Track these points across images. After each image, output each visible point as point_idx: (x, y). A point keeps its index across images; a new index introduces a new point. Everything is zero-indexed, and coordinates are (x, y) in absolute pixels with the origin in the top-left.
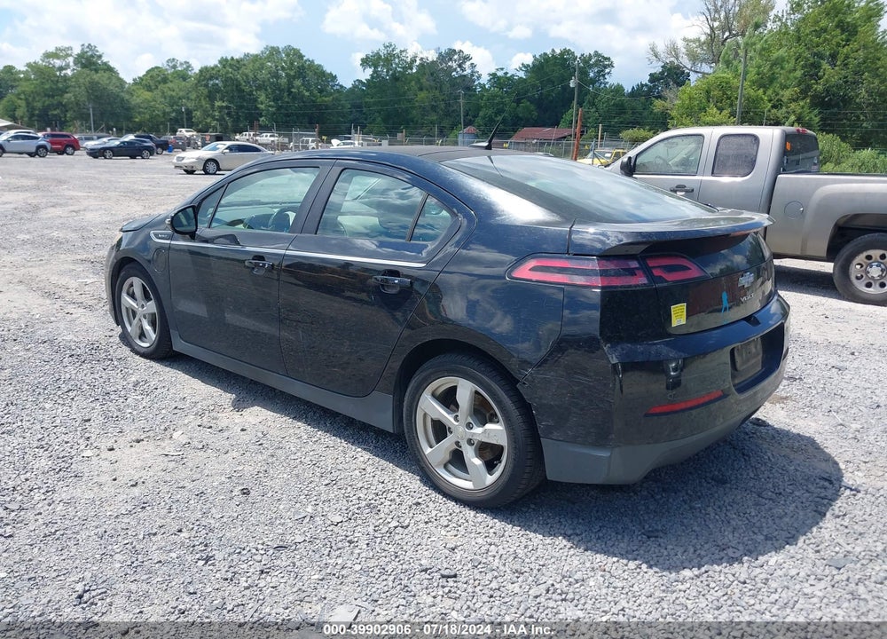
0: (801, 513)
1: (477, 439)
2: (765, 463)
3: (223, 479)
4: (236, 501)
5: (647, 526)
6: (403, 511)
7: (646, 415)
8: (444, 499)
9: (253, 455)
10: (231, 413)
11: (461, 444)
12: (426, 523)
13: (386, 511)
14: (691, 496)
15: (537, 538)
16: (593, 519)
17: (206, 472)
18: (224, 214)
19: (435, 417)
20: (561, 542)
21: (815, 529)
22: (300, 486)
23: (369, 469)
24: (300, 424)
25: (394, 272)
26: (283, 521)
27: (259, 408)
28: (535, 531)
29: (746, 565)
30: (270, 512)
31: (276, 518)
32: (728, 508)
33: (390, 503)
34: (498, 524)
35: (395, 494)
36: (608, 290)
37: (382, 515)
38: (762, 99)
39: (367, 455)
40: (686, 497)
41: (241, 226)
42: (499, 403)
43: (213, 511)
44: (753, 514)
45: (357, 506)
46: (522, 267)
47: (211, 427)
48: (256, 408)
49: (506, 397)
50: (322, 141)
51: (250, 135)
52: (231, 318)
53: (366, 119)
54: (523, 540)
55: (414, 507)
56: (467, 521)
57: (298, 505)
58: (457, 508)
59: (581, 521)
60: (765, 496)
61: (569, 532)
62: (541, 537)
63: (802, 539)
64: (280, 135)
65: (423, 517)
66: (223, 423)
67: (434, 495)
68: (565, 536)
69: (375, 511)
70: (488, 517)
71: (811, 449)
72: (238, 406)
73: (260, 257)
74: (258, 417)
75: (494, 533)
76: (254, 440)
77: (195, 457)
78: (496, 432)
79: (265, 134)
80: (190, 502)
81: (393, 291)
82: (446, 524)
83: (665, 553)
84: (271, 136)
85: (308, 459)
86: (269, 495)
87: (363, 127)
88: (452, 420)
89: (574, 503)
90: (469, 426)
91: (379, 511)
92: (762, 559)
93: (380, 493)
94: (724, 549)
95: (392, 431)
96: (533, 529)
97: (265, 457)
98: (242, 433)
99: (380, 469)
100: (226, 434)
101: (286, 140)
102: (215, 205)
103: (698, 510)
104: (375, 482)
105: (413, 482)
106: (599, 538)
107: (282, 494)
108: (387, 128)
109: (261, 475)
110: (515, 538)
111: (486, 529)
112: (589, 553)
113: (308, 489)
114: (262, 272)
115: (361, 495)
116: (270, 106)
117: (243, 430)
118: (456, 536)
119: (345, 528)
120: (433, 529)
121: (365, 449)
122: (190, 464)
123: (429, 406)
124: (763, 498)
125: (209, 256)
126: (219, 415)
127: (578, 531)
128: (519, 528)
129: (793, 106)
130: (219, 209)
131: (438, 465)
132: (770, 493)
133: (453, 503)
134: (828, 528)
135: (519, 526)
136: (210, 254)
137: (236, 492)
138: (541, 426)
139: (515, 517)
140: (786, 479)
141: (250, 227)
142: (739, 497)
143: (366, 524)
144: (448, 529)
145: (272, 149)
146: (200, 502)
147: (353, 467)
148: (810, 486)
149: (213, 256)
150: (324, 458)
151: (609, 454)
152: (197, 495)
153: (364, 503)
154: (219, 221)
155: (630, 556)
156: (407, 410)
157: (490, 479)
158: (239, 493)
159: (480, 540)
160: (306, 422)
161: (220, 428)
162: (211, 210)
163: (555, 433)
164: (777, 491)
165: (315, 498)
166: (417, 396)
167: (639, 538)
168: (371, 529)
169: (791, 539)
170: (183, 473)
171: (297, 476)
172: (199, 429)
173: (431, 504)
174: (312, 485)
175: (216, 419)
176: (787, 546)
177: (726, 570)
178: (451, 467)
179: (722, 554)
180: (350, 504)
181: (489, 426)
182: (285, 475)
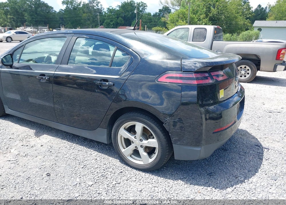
0: (255, 160)
1: (144, 145)
2: (236, 141)
3: (37, 169)
4: (45, 180)
5: (208, 171)
6: (116, 176)
7: (214, 133)
8: (131, 169)
9: (48, 157)
10: (35, 138)
11: (138, 147)
12: (127, 180)
13: (110, 177)
14: (218, 157)
15: (171, 182)
16: (188, 170)
17: (29, 167)
18: (24, 57)
19: (126, 137)
20: (180, 182)
21: (262, 166)
22: (71, 169)
23: (98, 159)
24: (65, 141)
25: (106, 80)
26: (68, 187)
27: (46, 135)
28: (169, 179)
29: (247, 183)
30: (61, 183)
31: (64, 186)
32: (232, 160)
33: (110, 173)
34: (155, 177)
35: (111, 169)
36: (199, 85)
37: (109, 179)
38: (195, 18)
39: (96, 153)
40: (217, 158)
41: (31, 62)
42: (155, 131)
43: (36, 186)
44: (240, 162)
45: (97, 176)
46: (162, 77)
47: (27, 146)
48: (45, 135)
49: (157, 129)
50: (50, 30)
51: (22, 28)
52: (31, 100)
53: (65, 23)
54: (166, 183)
55: (120, 174)
56: (143, 178)
57: (72, 178)
58: (137, 172)
59: (184, 172)
60: (241, 154)
61: (182, 178)
62: (172, 181)
63: (260, 170)
64: (34, 28)
65: (125, 178)
66: (32, 143)
67: (127, 167)
68: (181, 179)
69: (105, 177)
70: (150, 175)
71: (247, 135)
72: (37, 135)
73: (43, 75)
74: (46, 139)
75: (155, 182)
76: (48, 150)
77: (23, 161)
78: (153, 142)
79: (28, 28)
80: (24, 183)
81: (106, 88)
82: (135, 180)
83: (219, 182)
84: (30, 29)
85: (72, 157)
86: (59, 175)
87: (64, 26)
88: (134, 138)
89: (179, 164)
90: (141, 140)
91: (107, 177)
92: (251, 180)
93: (105, 169)
94: (237, 178)
95: (107, 143)
96: (168, 178)
97: (54, 157)
98: (42, 147)
99: (102, 158)
100: (34, 148)
101: (36, 30)
102: (20, 53)
103: (222, 162)
104: (102, 165)
105: (116, 162)
106: (193, 178)
107: (65, 174)
108: (73, 26)
109: (54, 166)
110: (163, 183)
111: (151, 180)
112: (192, 186)
113: (75, 170)
114: (44, 81)
115: (98, 171)
116: (29, 18)
117: (42, 146)
118: (140, 185)
119: (95, 187)
120: (130, 183)
121: (94, 150)
122: (21, 164)
123: (123, 133)
124: (241, 155)
125: (19, 75)
126: (30, 140)
127: (185, 177)
128: (163, 178)
129: (204, 20)
130: (22, 55)
131: (128, 156)
132: (242, 153)
133: (135, 170)
134: (265, 164)
135: (163, 177)
136: (20, 74)
137: (44, 175)
138: (173, 140)
139: (160, 173)
140: (245, 147)
141: (36, 62)
142: (233, 156)
143: (103, 184)
144: (136, 182)
145: (32, 33)
146: (29, 182)
147: (92, 158)
148: (253, 149)
149: (21, 75)
150: (79, 156)
151: (200, 149)
152: (27, 179)
153: (100, 175)
154: (22, 60)
155: (207, 185)
156: (114, 135)
157: (151, 160)
158: (46, 176)
159: (150, 186)
160: (67, 140)
161: (32, 146)
162: (18, 55)
163: (179, 142)
164: (244, 152)
165: (79, 175)
166: (118, 130)
167: (207, 177)
168: (106, 186)
169: (256, 171)
170: (19, 169)
171: (69, 165)
172: (22, 147)
173: (126, 172)
174: (77, 168)
175: (29, 141)
176: (256, 174)
177: (241, 186)
178: (133, 156)
179: (237, 180)
180: (94, 175)
181: (150, 140)
182: (64, 165)
